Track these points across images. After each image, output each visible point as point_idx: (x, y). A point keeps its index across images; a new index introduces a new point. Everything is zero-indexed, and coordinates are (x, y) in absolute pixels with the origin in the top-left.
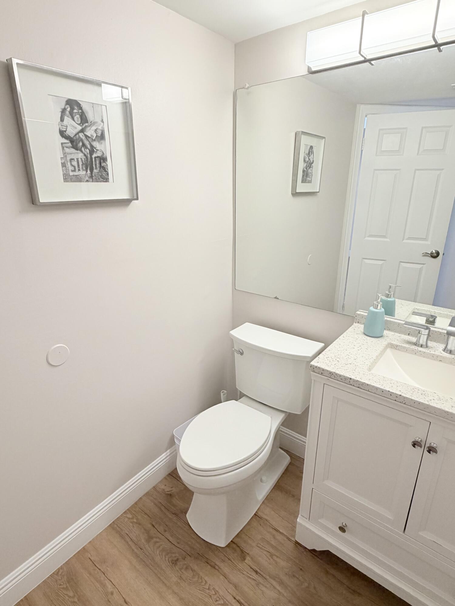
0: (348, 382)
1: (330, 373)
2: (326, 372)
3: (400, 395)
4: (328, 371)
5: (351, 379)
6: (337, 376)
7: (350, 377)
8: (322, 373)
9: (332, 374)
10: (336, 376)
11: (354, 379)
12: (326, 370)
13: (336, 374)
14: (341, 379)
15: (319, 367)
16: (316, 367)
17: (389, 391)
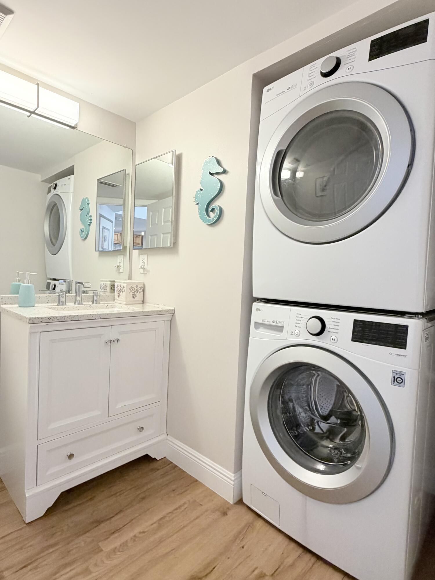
0: (64, 319)
1: (48, 318)
2: (45, 319)
3: (97, 314)
4: (46, 317)
5: (65, 316)
6: (55, 318)
7: (64, 315)
8: (41, 321)
9: (50, 318)
10: (53, 319)
11: (67, 316)
12: (44, 317)
13: (53, 317)
14: (58, 319)
15: (38, 317)
16: (35, 318)
17: (91, 314)
